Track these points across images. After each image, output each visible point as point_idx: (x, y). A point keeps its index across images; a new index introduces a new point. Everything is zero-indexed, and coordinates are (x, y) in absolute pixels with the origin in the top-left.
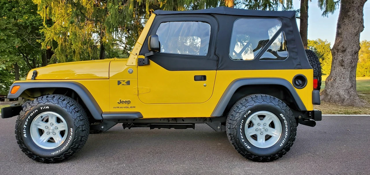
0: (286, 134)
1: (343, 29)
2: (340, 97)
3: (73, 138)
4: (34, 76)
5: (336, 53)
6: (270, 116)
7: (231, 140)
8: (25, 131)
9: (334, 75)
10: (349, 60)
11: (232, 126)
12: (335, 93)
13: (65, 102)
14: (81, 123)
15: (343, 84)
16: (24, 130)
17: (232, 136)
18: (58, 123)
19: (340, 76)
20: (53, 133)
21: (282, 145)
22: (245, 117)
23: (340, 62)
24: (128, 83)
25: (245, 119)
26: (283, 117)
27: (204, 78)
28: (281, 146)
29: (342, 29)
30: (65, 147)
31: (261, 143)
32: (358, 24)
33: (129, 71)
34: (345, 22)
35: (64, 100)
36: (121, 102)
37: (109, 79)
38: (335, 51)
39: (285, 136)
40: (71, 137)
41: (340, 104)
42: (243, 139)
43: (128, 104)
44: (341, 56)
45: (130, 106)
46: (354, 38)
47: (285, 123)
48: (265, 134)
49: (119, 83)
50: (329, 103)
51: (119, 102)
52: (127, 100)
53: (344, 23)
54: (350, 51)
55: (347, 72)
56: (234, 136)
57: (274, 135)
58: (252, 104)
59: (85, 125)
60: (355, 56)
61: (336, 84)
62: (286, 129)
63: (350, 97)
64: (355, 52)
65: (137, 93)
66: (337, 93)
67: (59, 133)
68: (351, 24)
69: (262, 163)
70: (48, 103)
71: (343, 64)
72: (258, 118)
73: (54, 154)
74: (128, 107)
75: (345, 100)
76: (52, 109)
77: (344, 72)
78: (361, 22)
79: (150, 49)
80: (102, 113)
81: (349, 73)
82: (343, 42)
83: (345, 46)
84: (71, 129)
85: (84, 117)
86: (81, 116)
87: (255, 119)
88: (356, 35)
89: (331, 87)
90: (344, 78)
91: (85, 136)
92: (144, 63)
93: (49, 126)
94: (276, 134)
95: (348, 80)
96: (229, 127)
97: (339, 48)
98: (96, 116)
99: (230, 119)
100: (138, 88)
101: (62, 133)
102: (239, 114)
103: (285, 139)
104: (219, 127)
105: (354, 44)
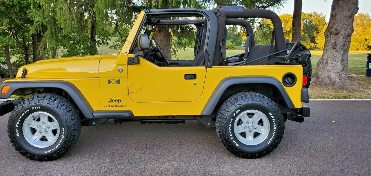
0: (274, 132)
1: (338, 11)
2: (331, 80)
3: (65, 138)
4: (24, 74)
5: (329, 35)
6: (259, 115)
7: (220, 138)
8: (18, 130)
9: (326, 57)
10: (342, 43)
11: (221, 124)
12: (326, 76)
13: (56, 102)
14: (73, 122)
15: (335, 68)
16: (16, 130)
17: (222, 133)
18: (50, 122)
19: (332, 59)
20: (45, 132)
21: (270, 142)
22: (235, 115)
23: (332, 45)
24: (118, 82)
25: (234, 118)
26: (272, 116)
27: (194, 76)
28: (268, 143)
29: (336, 11)
30: (58, 145)
31: (249, 141)
32: (352, 6)
33: (119, 70)
34: (339, 3)
35: (55, 100)
36: (112, 101)
37: (99, 78)
38: (328, 34)
39: (273, 134)
40: (63, 136)
41: (330, 87)
42: (232, 137)
43: (119, 103)
44: (333, 38)
45: (120, 104)
46: (348, 20)
47: (274, 122)
48: (254, 131)
49: (109, 82)
50: (320, 86)
51: (110, 101)
52: (118, 99)
53: (338, 5)
54: (343, 33)
55: (339, 55)
56: (223, 134)
57: (262, 133)
58: (241, 103)
59: (77, 124)
60: (348, 39)
61: (328, 67)
62: (275, 127)
63: (341, 79)
64: (348, 35)
65: (127, 92)
66: (328, 76)
67: (51, 132)
68: (345, 6)
69: (250, 160)
70: (39, 104)
71: (336, 47)
72: (247, 117)
73: (47, 152)
74: (118, 106)
75: (336, 83)
76: (43, 109)
77: (336, 55)
78: (355, 4)
79: (140, 49)
80: (93, 112)
81: (341, 56)
82: (336, 24)
83: (338, 29)
84: (63, 128)
85: (75, 116)
86: (72, 115)
87: (244, 117)
88: (350, 18)
89: (323, 70)
90: (335, 61)
91: (77, 135)
92: (134, 62)
93: (42, 125)
94: (265, 132)
95: (339, 63)
96: (218, 125)
97: (332, 31)
98: (88, 115)
99: (220, 118)
100: (128, 87)
101: (54, 132)
102: (228, 112)
103: (272, 137)
104: (209, 124)
105: (348, 27)
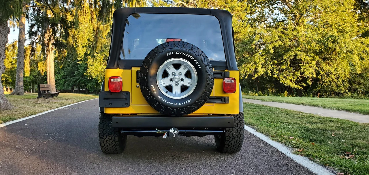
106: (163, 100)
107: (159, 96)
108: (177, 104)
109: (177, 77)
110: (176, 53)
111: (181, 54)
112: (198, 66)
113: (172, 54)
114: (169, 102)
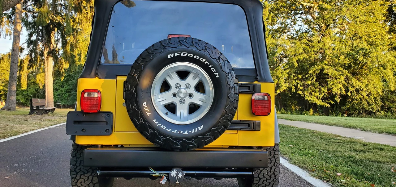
106: (161, 125)
107: (154, 120)
108: (182, 132)
109: (183, 91)
110: (182, 55)
111: (189, 55)
112: (215, 74)
113: (176, 56)
114: (170, 130)
